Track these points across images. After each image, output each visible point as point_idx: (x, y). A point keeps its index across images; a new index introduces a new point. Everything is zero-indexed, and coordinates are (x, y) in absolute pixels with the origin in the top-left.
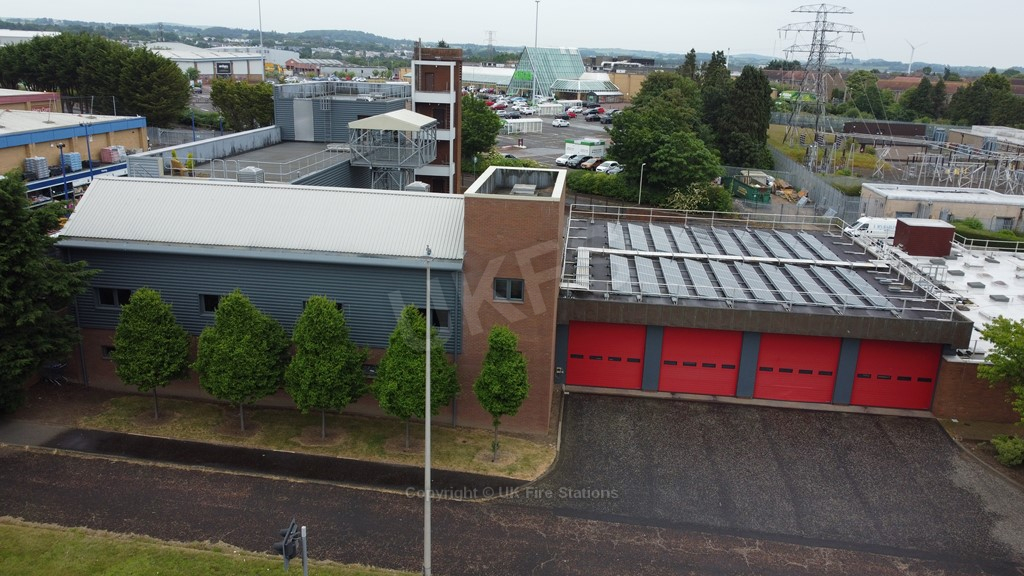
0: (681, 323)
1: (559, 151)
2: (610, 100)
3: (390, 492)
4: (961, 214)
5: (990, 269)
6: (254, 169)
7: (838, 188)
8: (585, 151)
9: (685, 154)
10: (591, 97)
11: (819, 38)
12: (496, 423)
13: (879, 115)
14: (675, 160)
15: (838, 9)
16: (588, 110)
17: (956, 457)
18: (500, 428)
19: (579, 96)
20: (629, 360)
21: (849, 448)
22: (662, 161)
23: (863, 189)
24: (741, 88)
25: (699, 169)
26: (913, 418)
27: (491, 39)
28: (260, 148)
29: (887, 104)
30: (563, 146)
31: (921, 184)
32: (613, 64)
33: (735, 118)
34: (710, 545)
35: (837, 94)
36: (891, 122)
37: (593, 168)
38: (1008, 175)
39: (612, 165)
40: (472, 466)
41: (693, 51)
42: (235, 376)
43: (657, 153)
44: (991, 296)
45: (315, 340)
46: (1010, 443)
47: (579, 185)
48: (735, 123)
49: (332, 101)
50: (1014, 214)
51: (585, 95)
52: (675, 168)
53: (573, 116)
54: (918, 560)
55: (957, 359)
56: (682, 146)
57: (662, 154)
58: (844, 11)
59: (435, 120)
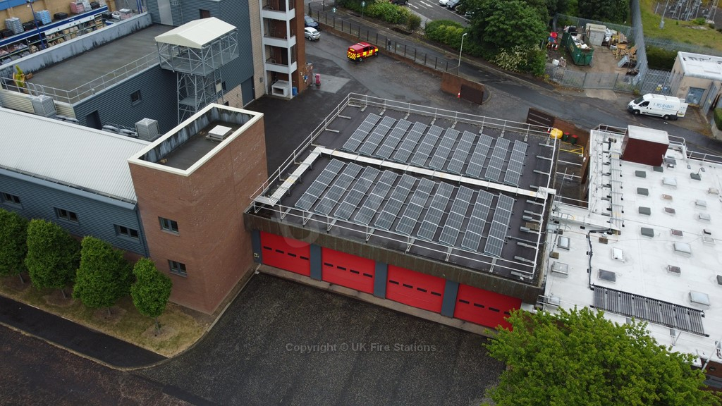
3: (75, 353)
5: (683, 188)
6: (41, 99)
9: (511, 22)
14: (501, 26)
20: (301, 257)
23: (677, 58)
25: (520, 36)
28: (127, 35)
40: (138, 339)
43: (490, 18)
44: (643, 228)
56: (511, 14)
57: (492, 20)
59: (234, 27)
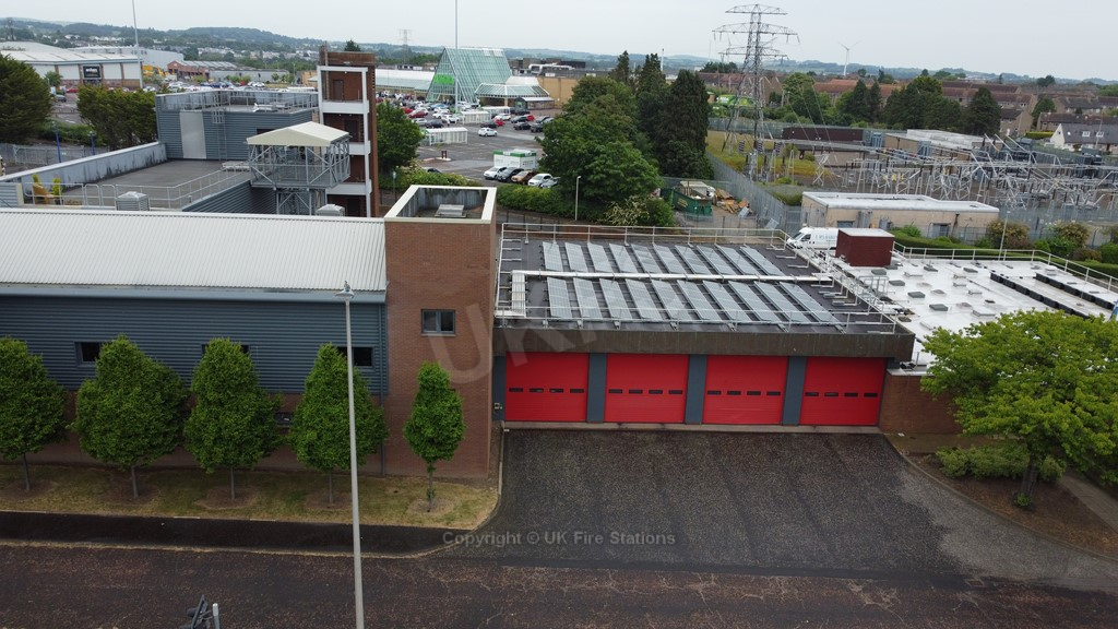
0: (625, 349)
1: (487, 164)
2: (540, 106)
3: (313, 554)
4: (900, 222)
5: (929, 278)
6: (136, 195)
7: (779, 197)
8: (516, 163)
9: (622, 166)
10: (520, 103)
11: (754, 40)
12: (431, 469)
13: (817, 120)
14: (611, 171)
15: (772, 10)
16: (517, 118)
17: (904, 472)
18: (435, 474)
19: (506, 102)
20: (572, 391)
21: (801, 470)
22: (598, 173)
23: (804, 199)
24: (677, 94)
25: (637, 181)
26: (861, 435)
27: (406, 39)
28: (142, 168)
29: (825, 107)
30: (492, 158)
31: (861, 191)
32: (541, 66)
33: (672, 126)
34: (664, 584)
35: (774, 98)
36: (829, 127)
37: (525, 181)
38: (943, 180)
39: (545, 178)
40: (406, 519)
41: (626, 53)
42: (124, 436)
43: (592, 165)
44: (931, 306)
45: (217, 389)
46: (953, 454)
47: (511, 200)
48: (673, 131)
49: (226, 113)
50: (949, 220)
51: (513, 101)
52: (613, 180)
53: (500, 123)
54: (871, 581)
55: (901, 372)
56: (619, 156)
57: (597, 165)
58: (778, 12)
59: (347, 133)
